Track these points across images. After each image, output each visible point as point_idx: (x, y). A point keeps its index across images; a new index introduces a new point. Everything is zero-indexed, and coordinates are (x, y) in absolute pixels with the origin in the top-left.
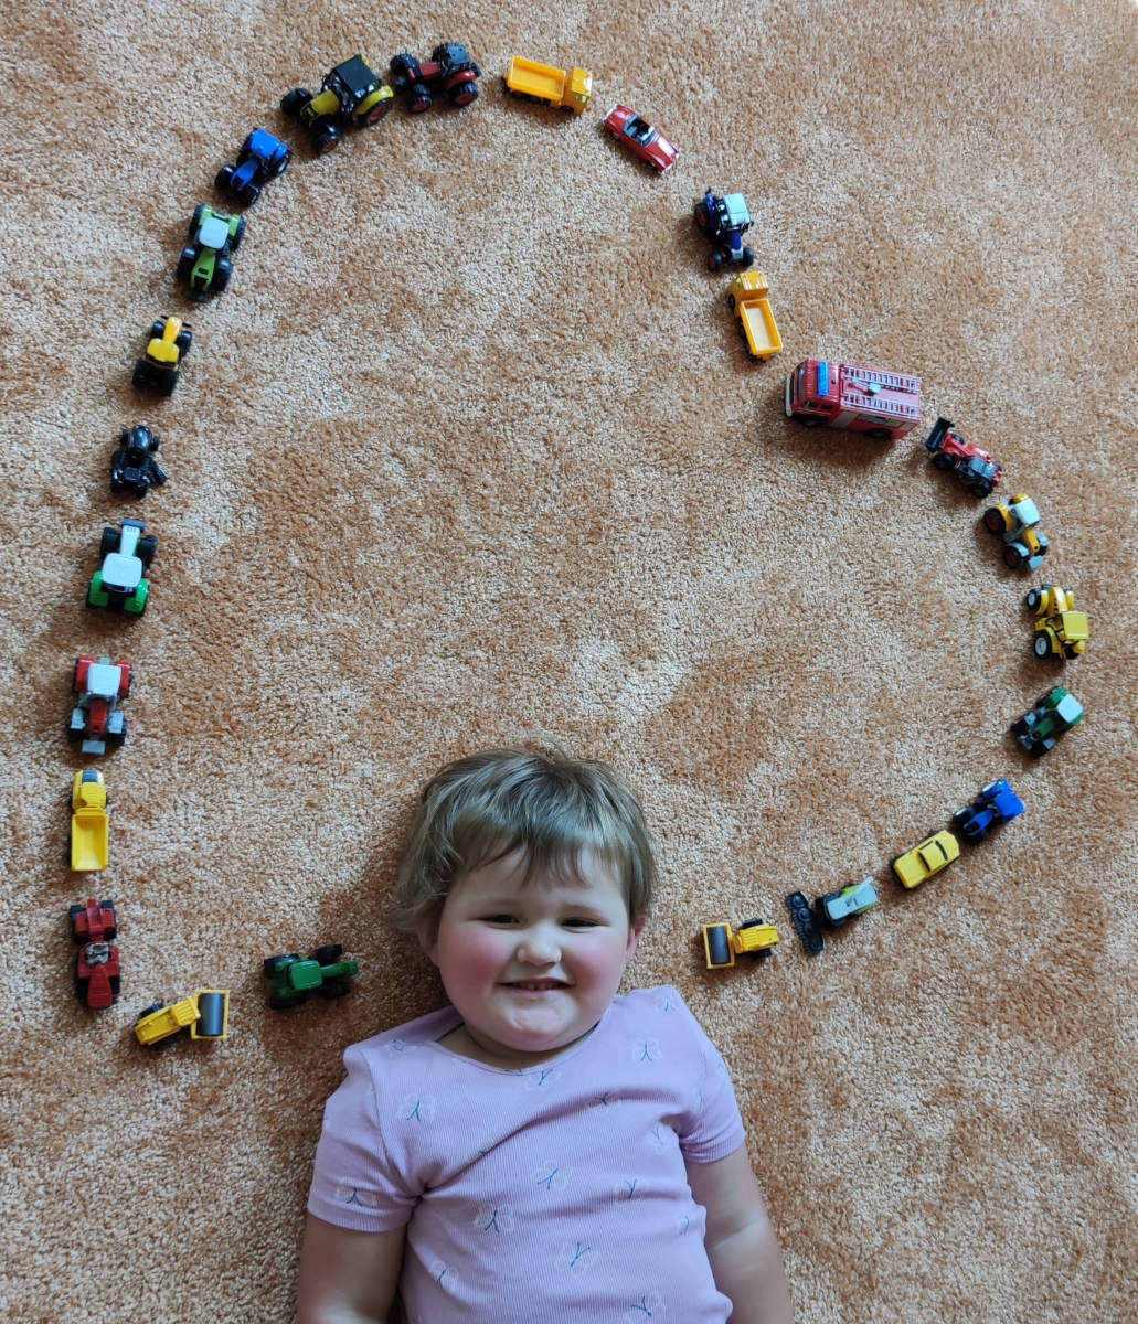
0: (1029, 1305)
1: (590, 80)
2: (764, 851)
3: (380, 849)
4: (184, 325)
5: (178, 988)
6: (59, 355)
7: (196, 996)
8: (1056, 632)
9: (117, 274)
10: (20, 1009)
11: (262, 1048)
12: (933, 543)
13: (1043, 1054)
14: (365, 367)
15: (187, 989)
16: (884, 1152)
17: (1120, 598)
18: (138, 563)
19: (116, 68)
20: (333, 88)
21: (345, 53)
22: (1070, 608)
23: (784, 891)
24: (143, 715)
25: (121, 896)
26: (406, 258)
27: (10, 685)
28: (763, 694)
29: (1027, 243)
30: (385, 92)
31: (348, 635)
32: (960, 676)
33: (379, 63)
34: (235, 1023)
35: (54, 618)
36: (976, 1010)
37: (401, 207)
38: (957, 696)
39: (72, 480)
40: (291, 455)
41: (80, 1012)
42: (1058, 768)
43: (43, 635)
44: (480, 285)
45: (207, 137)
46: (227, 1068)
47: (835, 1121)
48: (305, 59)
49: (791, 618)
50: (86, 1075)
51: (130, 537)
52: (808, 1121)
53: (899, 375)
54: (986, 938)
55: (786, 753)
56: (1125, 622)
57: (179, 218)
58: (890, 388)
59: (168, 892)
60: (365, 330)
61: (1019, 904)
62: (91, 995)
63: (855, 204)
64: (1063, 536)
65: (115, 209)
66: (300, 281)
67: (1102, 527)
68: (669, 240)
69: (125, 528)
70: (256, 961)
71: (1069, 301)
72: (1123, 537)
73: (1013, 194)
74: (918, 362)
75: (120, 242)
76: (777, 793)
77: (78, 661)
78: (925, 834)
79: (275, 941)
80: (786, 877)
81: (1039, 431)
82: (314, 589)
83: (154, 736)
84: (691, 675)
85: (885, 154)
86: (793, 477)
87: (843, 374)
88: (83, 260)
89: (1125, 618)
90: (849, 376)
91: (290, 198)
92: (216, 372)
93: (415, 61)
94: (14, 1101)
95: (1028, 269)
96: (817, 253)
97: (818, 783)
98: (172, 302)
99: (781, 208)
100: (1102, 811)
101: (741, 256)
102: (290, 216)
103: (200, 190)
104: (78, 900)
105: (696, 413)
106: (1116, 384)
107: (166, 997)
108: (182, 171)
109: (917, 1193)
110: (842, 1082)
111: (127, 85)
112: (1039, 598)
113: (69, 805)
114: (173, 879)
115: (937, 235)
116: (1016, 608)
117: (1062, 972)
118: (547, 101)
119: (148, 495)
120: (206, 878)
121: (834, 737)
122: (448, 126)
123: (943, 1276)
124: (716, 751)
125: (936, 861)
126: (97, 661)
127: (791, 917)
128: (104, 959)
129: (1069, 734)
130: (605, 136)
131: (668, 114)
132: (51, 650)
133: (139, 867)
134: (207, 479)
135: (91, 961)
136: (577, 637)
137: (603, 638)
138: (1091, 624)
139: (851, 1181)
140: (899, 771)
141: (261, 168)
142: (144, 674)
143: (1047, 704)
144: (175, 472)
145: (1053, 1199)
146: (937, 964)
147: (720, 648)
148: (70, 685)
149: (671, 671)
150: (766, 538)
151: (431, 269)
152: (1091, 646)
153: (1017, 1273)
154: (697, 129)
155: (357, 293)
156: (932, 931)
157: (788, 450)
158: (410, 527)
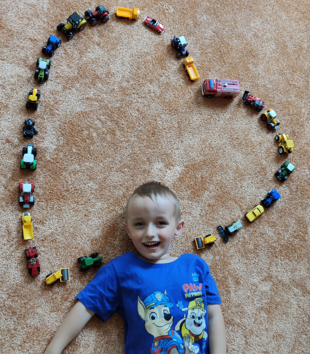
0: (298, 334)
1: (139, 11)
2: (209, 215)
3: (105, 225)
4: (38, 90)
5: (55, 268)
6: (6, 103)
7: (60, 270)
8: (285, 146)
9: (19, 79)
10: (15, 278)
11: (80, 282)
12: (247, 126)
13: (294, 264)
14: (87, 96)
15: (58, 268)
16: (252, 295)
17: (302, 135)
18: (33, 155)
19: (12, 24)
20: (70, 22)
21: (72, 12)
22: (288, 139)
23: (216, 226)
24: (39, 196)
25: (38, 245)
26: (95, 65)
27: (3, 192)
28: (204, 172)
29: (264, 39)
30: (84, 21)
31: (91, 169)
32: (259, 161)
33: (82, 14)
34: (72, 276)
35: (12, 173)
36: (273, 254)
37: (92, 52)
38: (258, 167)
39: (13, 135)
40: (70, 122)
41: (30, 278)
42: (289, 184)
43: (10, 178)
44: (115, 70)
45: (38, 39)
46: (71, 289)
47: (237, 288)
48: (62, 15)
49: (210, 151)
50: (34, 294)
51: (30, 149)
52: (230, 289)
53: (233, 80)
54: (274, 233)
55: (212, 188)
56: (304, 141)
57: (33, 62)
58: (230, 84)
59: (50, 243)
60: (86, 86)
61: (282, 223)
62: (33, 273)
63: (215, 35)
64: (284, 119)
65: (17, 62)
66: (67, 75)
67: (295, 116)
68: (165, 52)
69: (28, 147)
70: (76, 259)
71: (278, 54)
72: (301, 118)
73: (259, 27)
74: (238, 76)
75: (19, 70)
76: (211, 199)
77: (20, 183)
78: (254, 206)
79: (80, 253)
80: (216, 222)
81: (274, 91)
82: (80, 157)
83: (42, 201)
84: (184, 169)
85: (222, 20)
86: (206, 112)
87: (217, 82)
88: (9, 76)
89: (304, 140)
90: (219, 82)
91: (62, 53)
92: (48, 102)
93: (91, 12)
94: (16, 303)
95: (265, 47)
96: (206, 50)
97: (222, 195)
98: (34, 85)
99: (195, 39)
100: (303, 195)
101: (185, 53)
102: (63, 58)
103: (38, 54)
104: (27, 247)
105: (178, 98)
106: (294, 75)
107: (53, 271)
108: (33, 50)
109: (263, 305)
110: (238, 277)
111: (16, 28)
112: (279, 137)
113: (22, 222)
114: (51, 239)
115: (239, 41)
116: (273, 141)
117: (297, 241)
118: (128, 18)
119: (34, 137)
120: (60, 238)
121: (225, 182)
122: (102, 28)
123: (273, 328)
124: (193, 190)
125: (258, 213)
126: (25, 183)
127: (219, 233)
128: (35, 263)
129: (291, 174)
130: (145, 26)
131: (161, 17)
132: (13, 181)
133: (42, 237)
134: (49, 131)
135: (32, 264)
136: (152, 163)
137: (159, 162)
138: (294, 143)
139: (243, 304)
140: (244, 190)
141: (53, 46)
142: (38, 185)
143: (284, 166)
144: (40, 130)
145: (301, 304)
146: (261, 242)
147: (191, 161)
148: (18, 190)
149: (178, 169)
150: (200, 130)
151: (102, 67)
152: (295, 149)
153: (293, 326)
154: (169, 20)
155: (83, 76)
156: (259, 233)
157: (204, 105)
158: (104, 138)
